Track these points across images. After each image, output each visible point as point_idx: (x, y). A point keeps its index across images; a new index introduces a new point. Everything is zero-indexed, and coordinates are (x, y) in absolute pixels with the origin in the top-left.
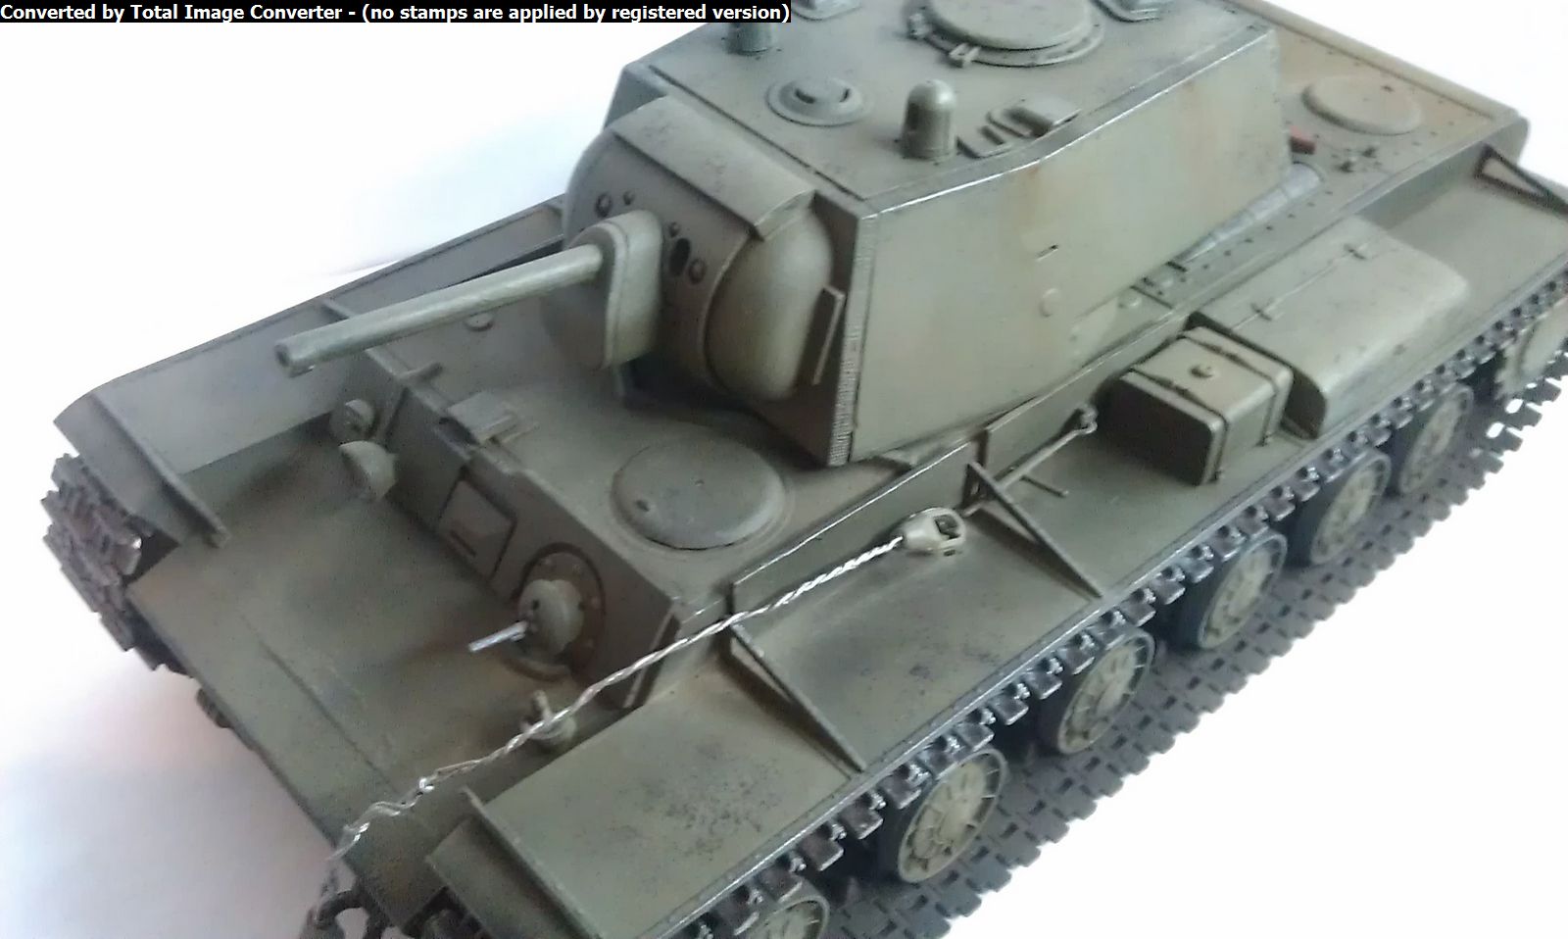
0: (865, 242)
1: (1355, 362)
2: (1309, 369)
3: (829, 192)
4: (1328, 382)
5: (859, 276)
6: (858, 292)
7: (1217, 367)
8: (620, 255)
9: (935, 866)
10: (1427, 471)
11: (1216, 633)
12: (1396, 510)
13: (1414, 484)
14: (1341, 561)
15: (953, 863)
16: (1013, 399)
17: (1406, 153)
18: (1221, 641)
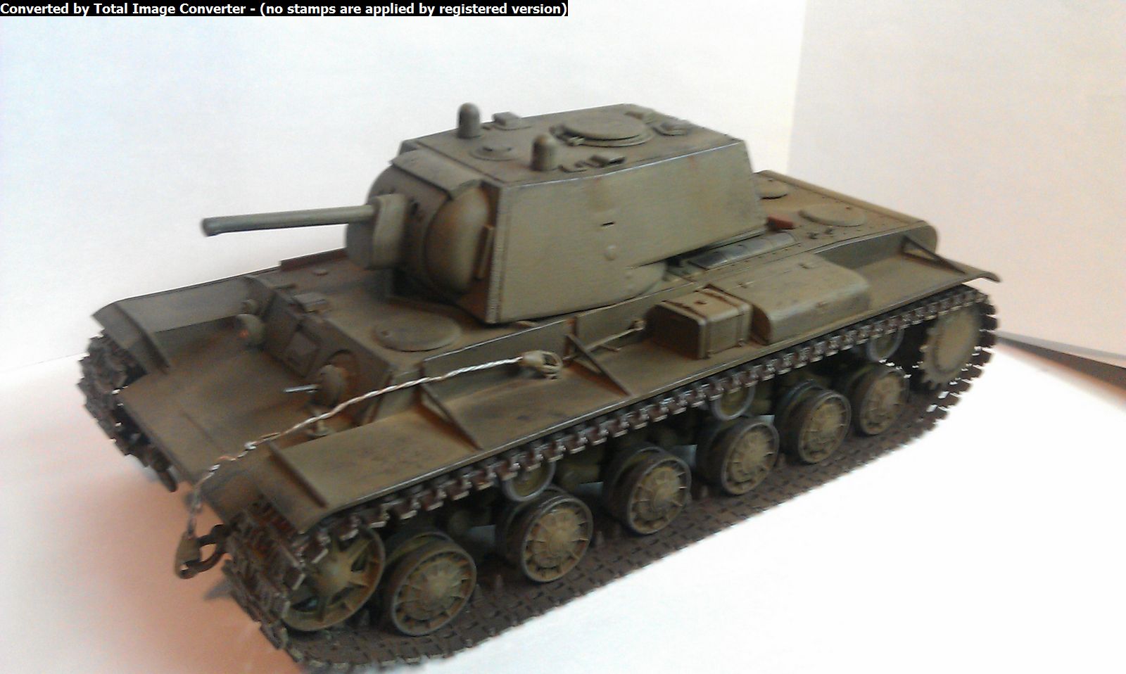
0: (504, 202)
1: (790, 310)
2: (762, 306)
3: (489, 180)
4: (774, 315)
5: (502, 218)
6: (501, 227)
7: (710, 302)
8: (383, 210)
9: (550, 577)
10: (885, 424)
11: (738, 484)
12: (865, 443)
13: (876, 430)
14: (825, 464)
15: (562, 578)
16: (592, 303)
17: (851, 234)
18: (742, 492)
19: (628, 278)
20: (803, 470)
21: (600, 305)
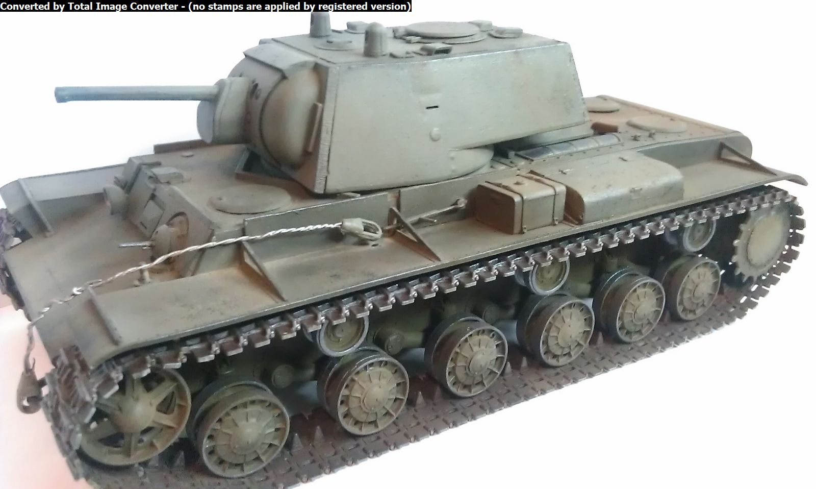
0: (331, 80)
1: (603, 194)
2: (577, 188)
3: (320, 62)
4: (588, 198)
5: (329, 96)
6: (329, 104)
7: (527, 183)
8: (226, 89)
9: (366, 430)
10: (699, 312)
11: (555, 356)
12: (680, 328)
13: (690, 317)
14: (641, 344)
15: (379, 432)
16: (417, 180)
17: (671, 138)
18: (560, 364)
19: (452, 158)
20: (619, 348)
21: (425, 182)
